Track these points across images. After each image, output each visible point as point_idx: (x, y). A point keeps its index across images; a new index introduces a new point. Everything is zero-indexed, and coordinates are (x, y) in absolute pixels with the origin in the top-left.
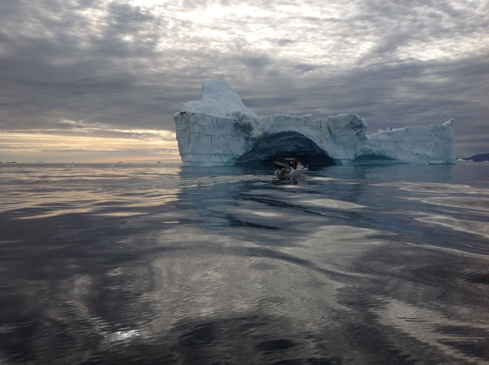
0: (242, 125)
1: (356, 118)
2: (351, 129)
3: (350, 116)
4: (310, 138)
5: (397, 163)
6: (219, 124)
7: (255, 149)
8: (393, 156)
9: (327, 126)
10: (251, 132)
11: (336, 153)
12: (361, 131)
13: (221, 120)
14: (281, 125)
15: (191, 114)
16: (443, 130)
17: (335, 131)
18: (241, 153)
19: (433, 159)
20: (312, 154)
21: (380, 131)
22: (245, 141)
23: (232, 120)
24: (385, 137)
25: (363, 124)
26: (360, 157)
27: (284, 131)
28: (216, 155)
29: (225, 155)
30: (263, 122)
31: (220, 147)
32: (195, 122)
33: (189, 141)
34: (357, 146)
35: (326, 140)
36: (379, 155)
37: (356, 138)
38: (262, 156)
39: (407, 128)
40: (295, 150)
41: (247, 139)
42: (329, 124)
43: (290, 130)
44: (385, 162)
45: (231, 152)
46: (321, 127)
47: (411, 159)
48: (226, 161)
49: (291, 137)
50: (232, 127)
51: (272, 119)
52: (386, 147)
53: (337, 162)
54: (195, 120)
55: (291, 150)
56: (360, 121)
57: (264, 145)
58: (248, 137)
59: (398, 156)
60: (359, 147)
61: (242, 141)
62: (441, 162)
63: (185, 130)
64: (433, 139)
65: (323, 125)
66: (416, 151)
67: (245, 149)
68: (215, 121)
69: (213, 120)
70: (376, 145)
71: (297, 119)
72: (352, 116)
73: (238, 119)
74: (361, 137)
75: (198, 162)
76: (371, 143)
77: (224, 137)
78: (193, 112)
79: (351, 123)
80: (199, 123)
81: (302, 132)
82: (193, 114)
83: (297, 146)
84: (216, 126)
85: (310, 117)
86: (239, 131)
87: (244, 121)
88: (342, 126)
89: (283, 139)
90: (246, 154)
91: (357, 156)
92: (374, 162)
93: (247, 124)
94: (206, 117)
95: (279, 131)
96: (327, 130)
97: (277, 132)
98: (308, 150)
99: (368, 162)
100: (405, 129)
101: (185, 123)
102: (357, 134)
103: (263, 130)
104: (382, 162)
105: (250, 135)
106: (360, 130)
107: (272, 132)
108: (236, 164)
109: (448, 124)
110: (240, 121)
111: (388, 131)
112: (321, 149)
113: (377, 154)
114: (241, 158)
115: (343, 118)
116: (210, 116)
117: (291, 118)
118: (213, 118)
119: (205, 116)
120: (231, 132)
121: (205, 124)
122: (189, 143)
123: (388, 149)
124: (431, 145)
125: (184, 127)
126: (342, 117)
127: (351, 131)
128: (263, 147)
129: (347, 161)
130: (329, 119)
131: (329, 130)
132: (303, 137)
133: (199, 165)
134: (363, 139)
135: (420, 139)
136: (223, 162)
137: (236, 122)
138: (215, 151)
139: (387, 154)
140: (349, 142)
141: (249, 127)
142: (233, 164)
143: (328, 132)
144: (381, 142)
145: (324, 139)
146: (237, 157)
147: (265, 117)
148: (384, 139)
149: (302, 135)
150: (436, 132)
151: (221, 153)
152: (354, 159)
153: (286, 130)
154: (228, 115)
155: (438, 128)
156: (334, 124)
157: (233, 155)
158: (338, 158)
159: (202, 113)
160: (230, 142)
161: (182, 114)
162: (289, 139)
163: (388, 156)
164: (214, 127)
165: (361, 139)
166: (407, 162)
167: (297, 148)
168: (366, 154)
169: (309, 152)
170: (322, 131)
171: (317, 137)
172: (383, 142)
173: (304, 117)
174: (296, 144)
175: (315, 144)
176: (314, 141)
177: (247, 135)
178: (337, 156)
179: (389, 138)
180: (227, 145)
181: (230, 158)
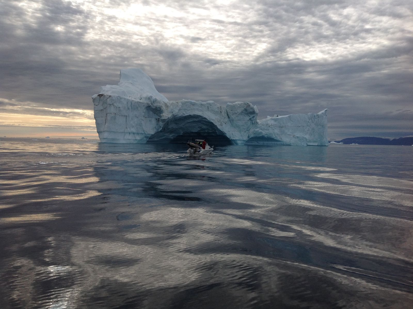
0: (154, 108)
1: (250, 106)
2: (245, 115)
3: (245, 104)
4: (212, 121)
5: (281, 144)
6: (134, 106)
7: (165, 130)
8: (278, 138)
9: (226, 112)
10: (161, 115)
11: (233, 134)
12: (253, 117)
13: (135, 103)
14: (188, 109)
15: (108, 97)
16: (318, 118)
17: (232, 116)
18: (152, 132)
19: (310, 142)
20: (213, 135)
21: (269, 117)
22: (156, 122)
23: (145, 103)
24: (273, 122)
25: (255, 111)
26: (252, 138)
27: (190, 114)
28: (130, 134)
29: (138, 134)
30: (172, 106)
31: (133, 127)
32: (111, 103)
33: (106, 120)
34: (250, 129)
35: (225, 124)
36: (268, 137)
37: (249, 122)
38: (171, 136)
39: (290, 116)
40: (199, 131)
41: (158, 120)
42: (228, 110)
43: (196, 114)
44: (272, 143)
45: (144, 131)
46: (221, 112)
47: (292, 141)
48: (139, 139)
49: (196, 120)
50: (144, 109)
51: (180, 104)
52: (273, 131)
53: (233, 142)
54: (111, 102)
55: (196, 131)
56: (252, 108)
57: (173, 126)
58: (159, 119)
59: (282, 139)
60: (252, 130)
61: (154, 121)
62: (316, 144)
63: (102, 110)
64: (310, 125)
65: (223, 110)
66: (298, 134)
67: (156, 128)
68: (130, 104)
69: (128, 103)
70: (265, 129)
71: (201, 105)
72: (246, 104)
73: (150, 103)
74: (254, 122)
75: (113, 139)
76: (261, 127)
78: (110, 95)
79: (246, 110)
80: (115, 104)
81: (205, 116)
82: (110, 96)
83: (201, 127)
84: (130, 108)
85: (212, 103)
86: (151, 113)
87: (155, 105)
88: (238, 112)
89: (190, 121)
90: (157, 133)
91: (250, 137)
92: (263, 143)
93: (158, 107)
94: (122, 100)
95: (186, 115)
96: (226, 115)
97: (184, 115)
98: (210, 131)
99: (258, 143)
100: (288, 116)
101: (103, 104)
102: (250, 119)
103: (172, 112)
104: (270, 143)
105: (161, 117)
106: (252, 116)
107: (180, 115)
108: (148, 141)
109: (322, 113)
110: (152, 104)
111: (275, 117)
112: (220, 130)
113: (266, 136)
114: (153, 136)
115: (239, 106)
116: (125, 99)
117: (196, 104)
118: (128, 101)
119: (121, 98)
120: (143, 114)
121: (120, 105)
122: (105, 123)
123: (275, 133)
124: (308, 130)
125: (102, 108)
126: (238, 104)
128: (172, 127)
129: (242, 142)
130: (228, 106)
131: (228, 115)
132: (206, 120)
133: (114, 142)
134: (255, 124)
135: (300, 125)
137: (148, 105)
138: (129, 130)
139: (274, 136)
140: (243, 126)
141: (160, 110)
142: (145, 142)
143: (227, 117)
144: (269, 127)
145: (224, 122)
146: (149, 136)
147: (174, 102)
148: (272, 124)
149: (205, 118)
150: (313, 119)
151: (134, 132)
152: (247, 140)
153: (192, 113)
154: (141, 98)
155: (314, 116)
156: (232, 110)
157: (145, 134)
158: (235, 139)
159: (118, 96)
160: (143, 122)
161: (100, 96)
162: (194, 122)
163: (274, 138)
164: (128, 109)
165: (253, 123)
166: (289, 144)
167: (201, 129)
168: (257, 136)
169: (211, 133)
170: (222, 116)
171: (218, 121)
172: (271, 126)
173: (207, 103)
174: (200, 126)
175: (216, 126)
176: (215, 124)
177: (158, 117)
178: (233, 137)
179: (275, 123)
180: (140, 125)
181: (142, 136)
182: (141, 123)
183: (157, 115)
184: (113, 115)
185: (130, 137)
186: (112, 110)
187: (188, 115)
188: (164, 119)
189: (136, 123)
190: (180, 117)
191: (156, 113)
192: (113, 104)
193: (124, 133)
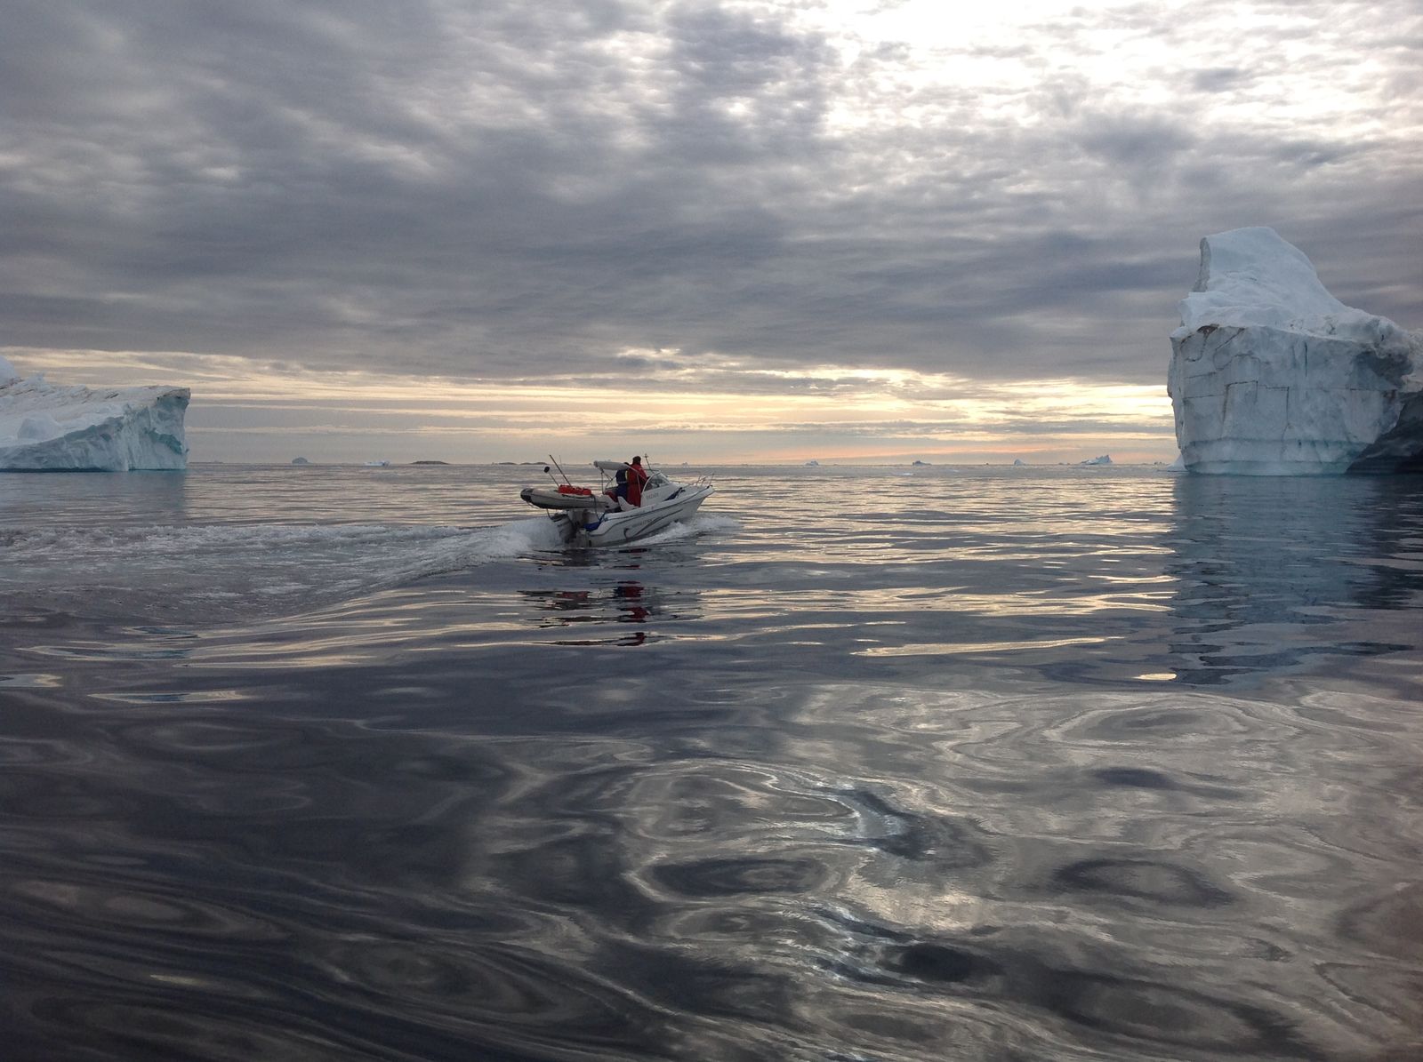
0: (1382, 357)
6: (1311, 355)
13: (1320, 344)
18: (1369, 438)
22: (1384, 403)
23: (1353, 343)
28: (1300, 444)
29: (1326, 443)
31: (1312, 422)
32: (1245, 352)
33: (1225, 405)
41: (1389, 397)
48: (1330, 460)
50: (1351, 363)
54: (1246, 347)
58: (1394, 391)
61: (1376, 402)
63: (1210, 374)
67: (1380, 424)
68: (1299, 351)
69: (1292, 347)
73: (1370, 342)
75: (1250, 463)
77: (1326, 392)
78: (1242, 325)
80: (1257, 354)
82: (1243, 329)
84: (1301, 361)
86: (1370, 373)
87: (1388, 346)
93: (1397, 353)
94: (1275, 339)
108: (1352, 467)
110: (1377, 346)
116: (1284, 335)
118: (1293, 340)
119: (1272, 333)
120: (1347, 378)
121: (1270, 357)
122: (1224, 412)
125: (1210, 367)
133: (1254, 472)
136: (1321, 463)
137: (1364, 350)
138: (1297, 433)
141: (1402, 363)
142: (1343, 471)
146: (1360, 449)
151: (1314, 438)
154: (1333, 329)
157: (1350, 443)
160: (1343, 405)
161: (1205, 332)
164: (1295, 365)
177: (1390, 387)
180: (1334, 417)
181: (1340, 452)
182: (1340, 411)
183: (1387, 379)
184: (1250, 389)
185: (1302, 454)
186: (1249, 371)
188: (1410, 391)
189: (1322, 409)
192: (1250, 354)
193: (1282, 441)
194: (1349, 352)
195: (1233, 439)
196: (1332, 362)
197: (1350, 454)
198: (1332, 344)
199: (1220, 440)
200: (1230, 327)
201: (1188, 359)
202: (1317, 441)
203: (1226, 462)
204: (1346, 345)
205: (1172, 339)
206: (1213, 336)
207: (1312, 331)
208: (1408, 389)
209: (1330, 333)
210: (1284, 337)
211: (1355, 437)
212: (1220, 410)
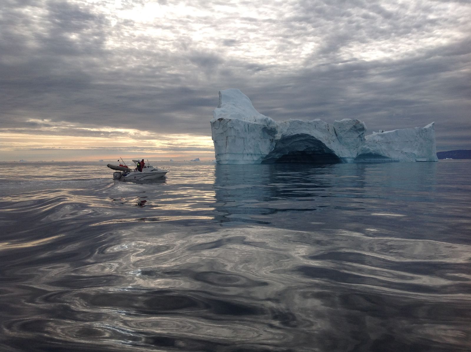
0: (269, 129)
1: (359, 122)
2: (354, 132)
3: (354, 121)
4: (320, 140)
5: (389, 160)
6: (250, 128)
7: (276, 151)
8: (386, 155)
9: (333, 129)
10: (275, 135)
11: (342, 152)
12: (363, 134)
13: (252, 125)
14: (295, 128)
15: (228, 121)
16: (426, 132)
17: (340, 133)
18: (267, 153)
19: (419, 157)
20: (319, 153)
21: (374, 133)
22: (270, 143)
23: (261, 125)
24: (379, 138)
25: (365, 128)
26: (360, 155)
27: (298, 133)
28: (248, 155)
29: (255, 155)
30: (282, 126)
31: (251, 148)
32: (232, 127)
33: (227, 143)
34: (359, 147)
35: (333, 142)
36: (375, 154)
37: (359, 139)
38: (277, 155)
39: (397, 131)
40: (305, 150)
41: (272, 141)
42: (335, 127)
43: (303, 133)
44: (380, 160)
45: (260, 152)
46: (328, 130)
47: (400, 157)
48: (256, 160)
49: (304, 139)
50: (261, 131)
51: (288, 123)
52: (381, 147)
53: (342, 160)
54: (232, 125)
55: (302, 150)
56: (362, 125)
57: (281, 146)
58: (273, 139)
59: (390, 155)
60: (360, 148)
61: (268, 142)
62: (425, 160)
63: (222, 133)
64: (418, 140)
65: (330, 128)
66: (406, 150)
67: (270, 149)
68: (246, 126)
70: (372, 145)
71: (309, 123)
73: (266, 124)
75: (234, 161)
76: (368, 143)
77: (255, 139)
78: (230, 119)
79: (355, 127)
80: (235, 127)
81: (312, 135)
84: (247, 130)
85: (319, 121)
86: (266, 134)
87: (271, 126)
88: (346, 129)
89: (297, 140)
90: (270, 153)
91: (358, 155)
92: (370, 160)
93: (273, 128)
94: (240, 123)
95: (294, 134)
96: (334, 132)
97: (292, 135)
98: (317, 150)
99: (365, 160)
100: (395, 131)
101: (223, 128)
102: (359, 136)
103: (282, 133)
104: (377, 160)
105: (274, 137)
106: (362, 132)
107: (288, 135)
108: (262, 162)
109: (430, 127)
110: (268, 126)
111: (380, 133)
112: (328, 149)
113: (374, 153)
114: (267, 156)
115: (347, 123)
116: (242, 122)
117: (303, 123)
118: (245, 123)
119: (239, 121)
120: (260, 135)
121: (239, 129)
122: (226, 145)
123: (382, 149)
124: (417, 146)
125: (222, 131)
126: (347, 121)
127: (354, 133)
128: (279, 147)
129: (352, 160)
130: (336, 123)
131: (335, 132)
132: (314, 139)
133: (235, 163)
135: (407, 140)
136: (254, 160)
137: (264, 127)
138: (247, 151)
139: (381, 153)
140: (352, 143)
141: (275, 131)
142: (260, 163)
143: (335, 135)
144: (377, 143)
145: (331, 140)
146: (264, 156)
147: (282, 122)
148: (379, 140)
149: (313, 137)
150: (421, 134)
151: (252, 153)
152: (356, 158)
153: (299, 132)
154: (256, 120)
155: (422, 130)
156: (340, 128)
157: (262, 154)
158: (344, 157)
159: (237, 120)
160: (259, 143)
161: (220, 120)
162: (301, 140)
163: (382, 154)
164: (245, 131)
165: (362, 140)
166: (398, 160)
167: (307, 148)
168: (365, 153)
169: (317, 151)
170: (330, 134)
171: (325, 139)
172: (378, 143)
173: (314, 121)
174: (307, 145)
175: (324, 145)
176: (323, 142)
177: (272, 138)
178: (342, 155)
179: (382, 139)
180: (257, 147)
181: (259, 157)
182: (258, 145)
183: (271, 136)
184: (233, 138)
185: (248, 158)
186: (233, 133)
187: (296, 134)
188: (277, 139)
189: (253, 144)
190: (288, 136)
191: (271, 134)
192: (233, 127)
193: (243, 154)
194: (260, 127)
195: (229, 153)
196: (256, 130)
197: (262, 158)
198: (255, 125)
199: (225, 153)
200: (227, 119)
201: (215, 129)
202: (253, 154)
203: (227, 160)
204: (259, 125)
205: (210, 122)
206: (222, 121)
207: (250, 121)
208: (276, 138)
209: (255, 122)
210: (242, 123)
211: (263, 153)
212: (225, 144)
